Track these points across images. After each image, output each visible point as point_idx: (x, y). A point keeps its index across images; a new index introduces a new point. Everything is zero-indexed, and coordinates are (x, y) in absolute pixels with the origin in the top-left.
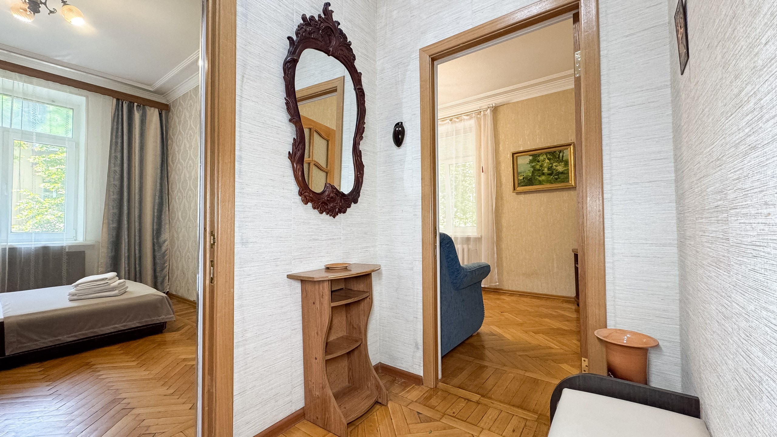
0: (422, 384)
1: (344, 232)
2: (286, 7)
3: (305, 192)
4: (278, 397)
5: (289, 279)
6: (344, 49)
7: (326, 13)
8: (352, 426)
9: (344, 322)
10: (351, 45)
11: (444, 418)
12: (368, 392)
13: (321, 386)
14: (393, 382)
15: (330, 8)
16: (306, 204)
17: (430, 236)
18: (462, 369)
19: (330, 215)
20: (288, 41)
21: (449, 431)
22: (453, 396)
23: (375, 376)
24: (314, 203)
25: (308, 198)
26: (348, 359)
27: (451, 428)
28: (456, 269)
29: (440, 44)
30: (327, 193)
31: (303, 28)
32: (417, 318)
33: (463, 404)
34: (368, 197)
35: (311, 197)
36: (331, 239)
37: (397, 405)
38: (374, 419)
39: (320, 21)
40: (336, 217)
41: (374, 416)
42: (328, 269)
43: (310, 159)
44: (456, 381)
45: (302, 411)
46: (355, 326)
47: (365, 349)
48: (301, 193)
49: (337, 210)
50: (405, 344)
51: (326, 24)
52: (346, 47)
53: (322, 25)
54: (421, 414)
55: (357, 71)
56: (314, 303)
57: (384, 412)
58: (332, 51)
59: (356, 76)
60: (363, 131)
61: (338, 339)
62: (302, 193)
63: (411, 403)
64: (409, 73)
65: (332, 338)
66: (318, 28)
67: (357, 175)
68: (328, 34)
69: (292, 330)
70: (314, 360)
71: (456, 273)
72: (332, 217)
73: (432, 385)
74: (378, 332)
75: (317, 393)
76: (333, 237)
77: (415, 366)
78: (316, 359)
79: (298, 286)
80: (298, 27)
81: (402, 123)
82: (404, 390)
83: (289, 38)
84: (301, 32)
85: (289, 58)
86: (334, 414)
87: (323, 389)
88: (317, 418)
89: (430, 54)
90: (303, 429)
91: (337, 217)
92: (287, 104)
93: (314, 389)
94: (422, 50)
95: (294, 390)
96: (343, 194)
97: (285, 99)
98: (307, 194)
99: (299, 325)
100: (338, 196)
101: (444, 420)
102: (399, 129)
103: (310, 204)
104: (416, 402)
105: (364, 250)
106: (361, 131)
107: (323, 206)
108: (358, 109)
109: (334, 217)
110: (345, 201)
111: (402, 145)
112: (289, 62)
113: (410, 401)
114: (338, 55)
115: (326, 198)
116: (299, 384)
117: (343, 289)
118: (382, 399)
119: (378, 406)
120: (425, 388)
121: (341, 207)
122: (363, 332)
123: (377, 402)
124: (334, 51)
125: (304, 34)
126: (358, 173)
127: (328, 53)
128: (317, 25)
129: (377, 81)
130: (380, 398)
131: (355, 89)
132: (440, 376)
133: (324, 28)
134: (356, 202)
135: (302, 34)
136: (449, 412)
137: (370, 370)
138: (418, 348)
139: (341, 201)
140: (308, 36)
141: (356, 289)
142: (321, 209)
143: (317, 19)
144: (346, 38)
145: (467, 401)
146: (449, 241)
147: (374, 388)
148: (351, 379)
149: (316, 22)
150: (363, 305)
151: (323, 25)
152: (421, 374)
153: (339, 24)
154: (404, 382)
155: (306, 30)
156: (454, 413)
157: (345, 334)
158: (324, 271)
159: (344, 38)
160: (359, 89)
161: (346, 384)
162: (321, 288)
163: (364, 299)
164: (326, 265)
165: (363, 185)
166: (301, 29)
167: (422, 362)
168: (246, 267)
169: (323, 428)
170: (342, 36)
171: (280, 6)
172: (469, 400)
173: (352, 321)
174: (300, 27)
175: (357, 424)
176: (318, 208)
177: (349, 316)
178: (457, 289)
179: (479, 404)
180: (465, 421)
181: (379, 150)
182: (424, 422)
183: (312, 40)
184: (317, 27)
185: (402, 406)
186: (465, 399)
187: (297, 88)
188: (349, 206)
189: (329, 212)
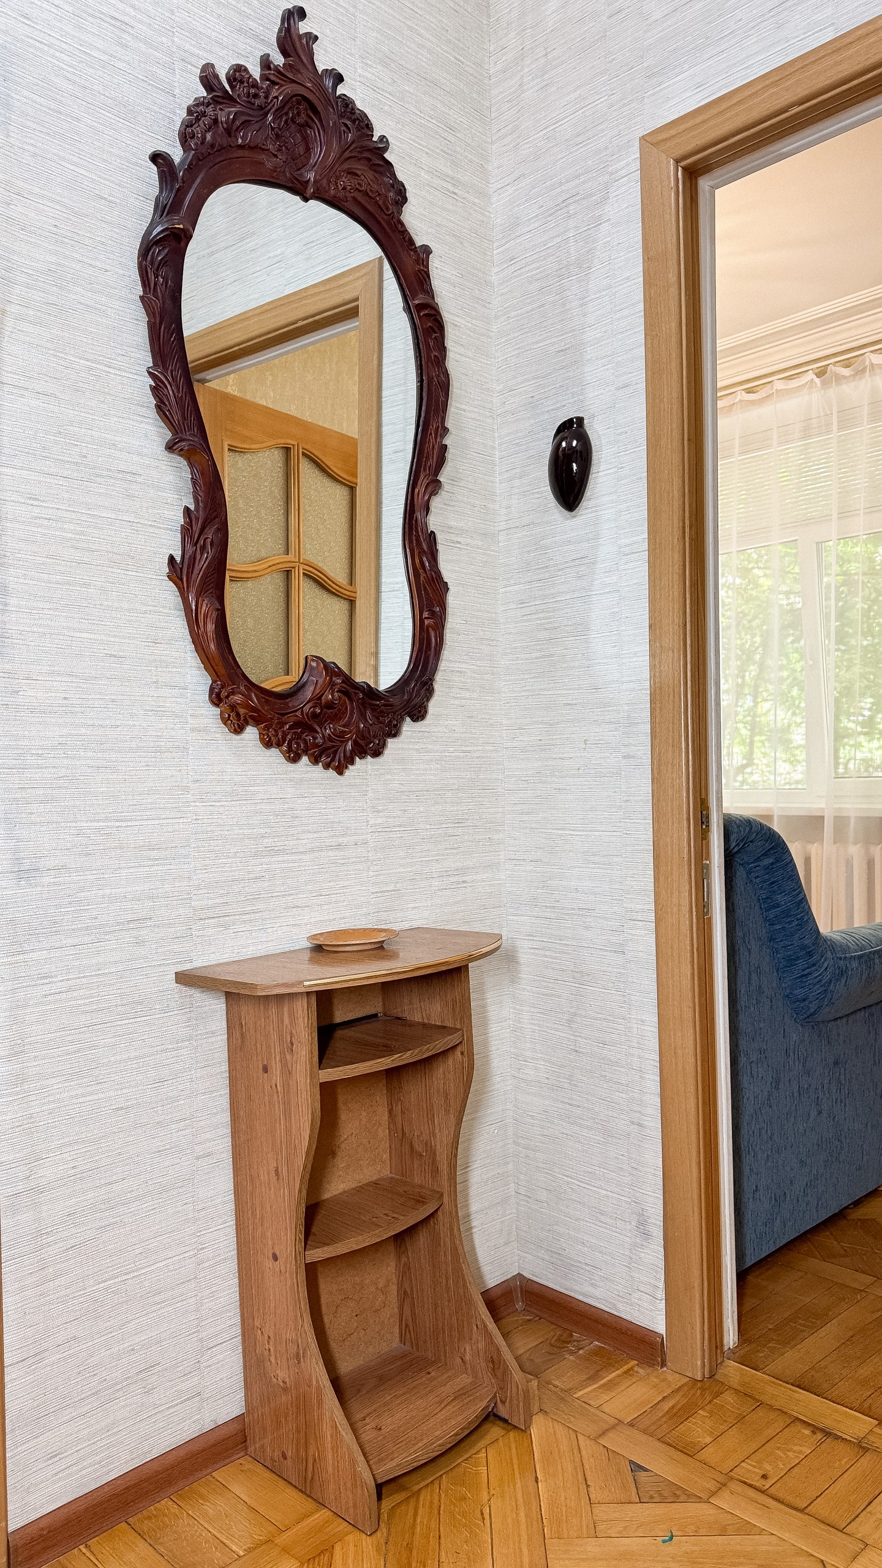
0: (663, 1364)
1: (379, 821)
2: (143, 47)
3: (233, 693)
4: (155, 1377)
5: (183, 988)
6: (359, 167)
7: (290, 49)
8: (397, 1491)
9: (383, 1132)
10: (385, 149)
11: (726, 1494)
12: (464, 1380)
13: (293, 1349)
14: (561, 1345)
15: (304, 27)
16: (239, 730)
17: (682, 833)
18: (817, 1318)
19: (327, 766)
20: (155, 168)
21: (735, 1542)
22: (772, 1415)
23: (485, 1326)
24: (267, 728)
25: (242, 711)
26: (399, 1260)
27: (746, 1529)
28: (803, 947)
29: (715, 111)
30: (309, 692)
31: (204, 114)
32: (640, 1125)
33: (803, 1445)
34: (467, 695)
35: (254, 709)
36: (330, 848)
37: (561, 1431)
38: (477, 1473)
39: (268, 79)
40: (347, 773)
41: (477, 1465)
42: (320, 950)
43: (291, 557)
44: (792, 1359)
45: (236, 1426)
46: (419, 1147)
47: (452, 1230)
48: (218, 695)
49: (349, 746)
50: (602, 1218)
51: (290, 89)
52: (369, 160)
53: (274, 93)
54: (646, 1470)
55: (411, 241)
56: (265, 1069)
57: (514, 1451)
58: (315, 181)
59: (409, 261)
60: (441, 461)
61: (360, 1190)
62: (224, 694)
63: (613, 1427)
64: (605, 227)
65: (337, 1186)
66: (261, 108)
67: (422, 621)
68: (299, 120)
69: (198, 1158)
70: (269, 1264)
71: (801, 964)
72: (331, 773)
73: (697, 1368)
74: (510, 1167)
75: (282, 1374)
76: (340, 840)
77: (636, 1295)
78: (275, 1258)
79: (215, 1007)
80: (190, 112)
81: (580, 420)
82: (593, 1378)
83: (156, 158)
84: (198, 130)
85: (159, 229)
86: (335, 1449)
87: (299, 1362)
88: (285, 1457)
89: (679, 152)
90: (237, 1489)
91: (351, 771)
92: (157, 390)
93: (273, 1359)
94: (651, 142)
95: (205, 1358)
96: (370, 693)
97: (149, 373)
98: (238, 698)
99: (221, 1144)
100: (351, 700)
101: (724, 1501)
102: (569, 444)
103: (251, 733)
104: (631, 1424)
105: (452, 879)
106: (433, 462)
107: (299, 737)
108: (421, 381)
109: (341, 773)
110: (378, 713)
111: (585, 503)
112: (157, 242)
113: (612, 1421)
114: (341, 194)
115: (306, 709)
116: (227, 1336)
117: (375, 1016)
118: (511, 1407)
119: (495, 1431)
120: (670, 1378)
121: (363, 738)
122: (444, 1167)
123: (490, 1417)
124: (324, 182)
125: (209, 136)
126: (426, 614)
127: (299, 189)
128: (256, 96)
129: (496, 270)
130: (503, 1402)
131: (408, 309)
132: (731, 1337)
133: (285, 103)
134: (418, 713)
135: (204, 138)
136: (750, 1471)
137: (469, 1302)
138: (646, 1235)
139: (363, 716)
140: (224, 141)
141: (417, 1018)
142: (290, 746)
143: (256, 72)
144: (369, 127)
145: (819, 1436)
146: (767, 846)
147: (483, 1365)
148: (408, 1329)
149: (255, 85)
150: (443, 1074)
151: (279, 94)
152: (660, 1327)
153: (339, 79)
154: (598, 1352)
155: (216, 121)
156: (764, 1477)
157: (386, 1172)
158: (307, 955)
159: (359, 128)
160: (420, 307)
161: (390, 1342)
162: (286, 1021)
163: (445, 1053)
164: (314, 937)
165: (446, 654)
166: (198, 119)
167: (662, 1285)
168: (32, 951)
169: (301, 1491)
170: (354, 121)
171: (125, 46)
172: (827, 1434)
173: (406, 1130)
174: (195, 112)
175: (416, 1488)
176: (279, 745)
177: (398, 1109)
178: (809, 1019)
179: (866, 1450)
180: (802, 1511)
181: (503, 525)
182: (651, 1500)
183: (240, 153)
184: (257, 102)
185: (581, 1437)
186: (815, 1429)
187: (189, 328)
188: (394, 732)
189: (320, 756)
